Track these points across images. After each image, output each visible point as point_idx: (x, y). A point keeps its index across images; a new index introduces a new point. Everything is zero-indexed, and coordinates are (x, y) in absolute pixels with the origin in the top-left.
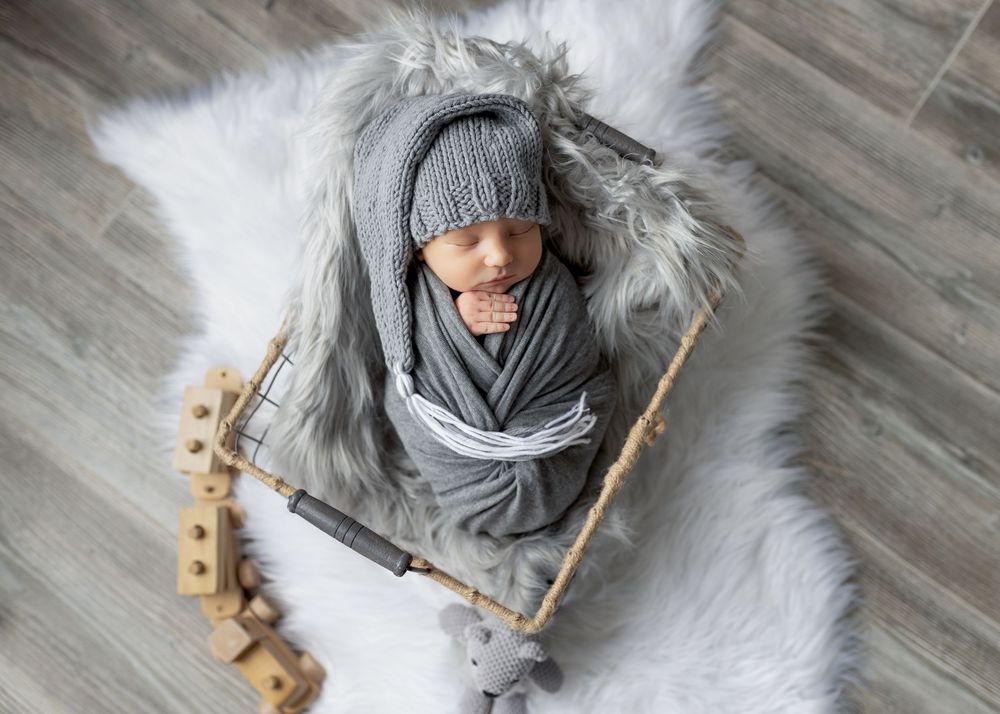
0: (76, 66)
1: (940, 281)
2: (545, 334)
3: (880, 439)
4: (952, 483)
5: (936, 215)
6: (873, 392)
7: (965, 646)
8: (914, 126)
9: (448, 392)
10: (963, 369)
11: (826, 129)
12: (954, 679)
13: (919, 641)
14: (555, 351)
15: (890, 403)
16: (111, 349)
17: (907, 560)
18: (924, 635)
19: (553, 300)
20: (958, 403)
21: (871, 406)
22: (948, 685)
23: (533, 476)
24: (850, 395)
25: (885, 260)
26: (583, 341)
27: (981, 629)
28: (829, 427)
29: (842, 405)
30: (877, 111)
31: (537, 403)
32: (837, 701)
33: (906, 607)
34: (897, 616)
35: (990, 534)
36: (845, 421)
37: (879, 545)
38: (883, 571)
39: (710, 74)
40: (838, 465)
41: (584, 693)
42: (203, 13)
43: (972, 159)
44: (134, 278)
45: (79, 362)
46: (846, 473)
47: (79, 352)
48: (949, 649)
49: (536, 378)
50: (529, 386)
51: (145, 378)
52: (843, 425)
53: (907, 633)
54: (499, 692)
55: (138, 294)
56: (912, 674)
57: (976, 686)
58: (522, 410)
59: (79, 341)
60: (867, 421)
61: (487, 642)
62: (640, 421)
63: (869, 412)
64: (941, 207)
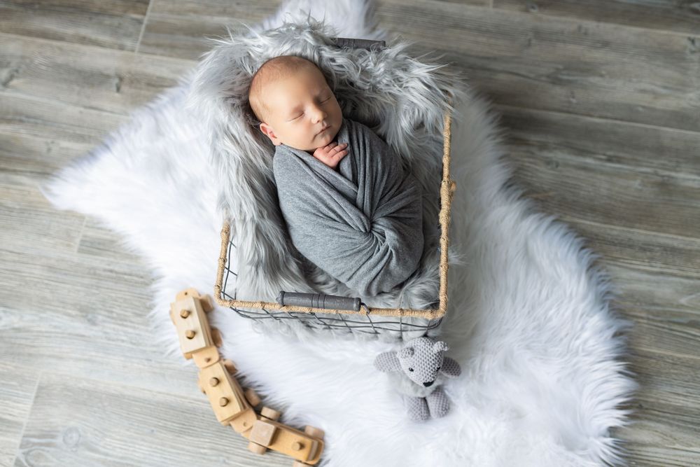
0: (19, 168)
1: (548, 76)
2: (371, 160)
3: (559, 168)
4: (607, 174)
5: (529, 45)
6: (543, 147)
7: (658, 254)
8: (494, 7)
9: (334, 212)
10: (582, 115)
11: (450, 27)
12: (662, 273)
13: (634, 262)
14: (380, 168)
15: (555, 148)
16: (112, 312)
17: (605, 223)
18: (635, 258)
19: (367, 141)
20: (590, 133)
21: (546, 154)
22: (661, 278)
23: (399, 242)
24: (533, 153)
25: (515, 78)
26: (392, 159)
27: (662, 241)
28: (530, 174)
29: (531, 160)
30: (472, 7)
31: (383, 201)
32: (609, 312)
33: (618, 248)
34: (616, 255)
35: (641, 190)
36: (537, 167)
37: (588, 222)
38: (596, 235)
39: (377, 25)
40: (545, 191)
41: (474, 372)
42: (82, 109)
43: (532, 10)
44: (107, 267)
45: (95, 328)
46: (551, 194)
47: (93, 322)
48: (652, 259)
49: (377, 187)
50: (375, 193)
51: (139, 319)
52: (537, 170)
53: (626, 261)
54: (433, 379)
55: (114, 275)
56: (639, 281)
57: (675, 272)
58: (377, 207)
59: (90, 316)
60: (548, 162)
61: (413, 354)
62: (443, 184)
63: (547, 158)
64: (530, 40)
